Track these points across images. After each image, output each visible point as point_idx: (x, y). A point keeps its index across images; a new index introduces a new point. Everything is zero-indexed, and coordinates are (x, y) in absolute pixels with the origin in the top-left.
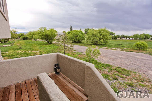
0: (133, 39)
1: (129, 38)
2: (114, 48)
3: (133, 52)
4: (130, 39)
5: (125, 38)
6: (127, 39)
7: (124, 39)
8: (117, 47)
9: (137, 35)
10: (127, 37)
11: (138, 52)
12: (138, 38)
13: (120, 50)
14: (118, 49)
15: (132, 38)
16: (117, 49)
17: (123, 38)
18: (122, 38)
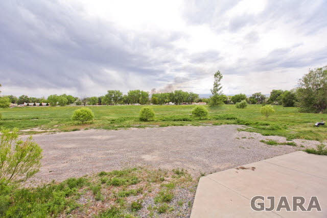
0: (47, 105)
1: (39, 104)
2: (29, 130)
3: (79, 130)
4: (41, 105)
5: (30, 104)
6: (35, 105)
7: (28, 105)
8: (36, 126)
9: (55, 96)
10: (34, 100)
11: (87, 129)
12: (58, 103)
13: (48, 130)
14: (40, 131)
15: (45, 104)
16: (36, 129)
17: (25, 104)
18: (23, 103)
